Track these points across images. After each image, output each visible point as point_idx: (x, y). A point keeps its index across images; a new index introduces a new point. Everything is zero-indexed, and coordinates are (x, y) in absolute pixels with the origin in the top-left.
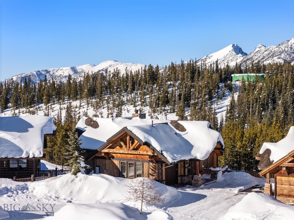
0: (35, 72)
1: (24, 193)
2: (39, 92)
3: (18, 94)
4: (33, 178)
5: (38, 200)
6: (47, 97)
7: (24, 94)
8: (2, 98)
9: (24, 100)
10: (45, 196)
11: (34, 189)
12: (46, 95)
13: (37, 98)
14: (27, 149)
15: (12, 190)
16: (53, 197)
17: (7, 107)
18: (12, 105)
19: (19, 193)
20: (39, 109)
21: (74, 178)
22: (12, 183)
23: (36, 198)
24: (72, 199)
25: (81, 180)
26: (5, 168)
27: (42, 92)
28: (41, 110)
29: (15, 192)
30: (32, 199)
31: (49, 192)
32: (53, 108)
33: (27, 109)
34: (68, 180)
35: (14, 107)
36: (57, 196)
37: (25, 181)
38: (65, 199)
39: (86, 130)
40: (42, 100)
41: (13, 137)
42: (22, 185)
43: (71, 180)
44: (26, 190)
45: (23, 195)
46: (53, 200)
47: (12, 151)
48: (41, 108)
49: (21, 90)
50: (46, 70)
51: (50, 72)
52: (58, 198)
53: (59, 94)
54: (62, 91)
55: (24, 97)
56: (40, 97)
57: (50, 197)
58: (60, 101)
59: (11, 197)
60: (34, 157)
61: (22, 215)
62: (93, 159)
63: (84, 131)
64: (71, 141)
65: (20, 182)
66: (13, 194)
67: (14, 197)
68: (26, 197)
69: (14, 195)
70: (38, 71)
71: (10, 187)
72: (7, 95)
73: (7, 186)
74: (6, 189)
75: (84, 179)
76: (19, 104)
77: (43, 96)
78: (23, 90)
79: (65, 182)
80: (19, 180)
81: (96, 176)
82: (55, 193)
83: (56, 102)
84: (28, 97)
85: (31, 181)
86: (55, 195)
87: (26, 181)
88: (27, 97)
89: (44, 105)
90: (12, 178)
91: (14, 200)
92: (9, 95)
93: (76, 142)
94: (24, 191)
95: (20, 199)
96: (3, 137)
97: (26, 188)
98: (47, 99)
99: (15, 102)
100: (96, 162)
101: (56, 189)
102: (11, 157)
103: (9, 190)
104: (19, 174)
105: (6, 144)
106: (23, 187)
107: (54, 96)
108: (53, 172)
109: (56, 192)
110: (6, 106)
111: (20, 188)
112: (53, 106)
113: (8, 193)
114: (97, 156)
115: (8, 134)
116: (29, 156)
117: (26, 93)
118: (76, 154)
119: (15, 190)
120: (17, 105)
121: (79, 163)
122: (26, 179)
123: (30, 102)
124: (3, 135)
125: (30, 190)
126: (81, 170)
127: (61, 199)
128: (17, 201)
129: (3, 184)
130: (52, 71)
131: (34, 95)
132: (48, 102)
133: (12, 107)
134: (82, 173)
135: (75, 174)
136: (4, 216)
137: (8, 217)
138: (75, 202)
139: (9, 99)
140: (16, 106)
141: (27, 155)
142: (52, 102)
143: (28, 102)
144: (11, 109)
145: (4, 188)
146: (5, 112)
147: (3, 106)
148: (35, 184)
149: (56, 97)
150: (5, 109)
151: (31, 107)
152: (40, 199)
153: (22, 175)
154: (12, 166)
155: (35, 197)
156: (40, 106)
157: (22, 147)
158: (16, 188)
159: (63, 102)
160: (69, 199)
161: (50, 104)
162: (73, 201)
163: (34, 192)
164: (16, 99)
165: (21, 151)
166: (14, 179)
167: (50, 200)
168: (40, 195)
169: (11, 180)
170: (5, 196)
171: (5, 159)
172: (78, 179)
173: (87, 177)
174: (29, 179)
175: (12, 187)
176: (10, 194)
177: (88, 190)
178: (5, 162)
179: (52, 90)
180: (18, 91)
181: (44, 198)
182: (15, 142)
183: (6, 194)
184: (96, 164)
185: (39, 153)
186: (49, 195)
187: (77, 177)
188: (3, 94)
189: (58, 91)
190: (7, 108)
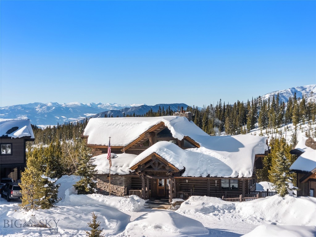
0: (290, 89)
1: (231, 212)
2: (288, 111)
3: (266, 113)
4: (241, 198)
5: (243, 221)
6: (296, 116)
7: (272, 113)
8: (249, 118)
9: (272, 120)
10: (250, 217)
11: (241, 209)
12: (295, 114)
13: (286, 117)
14: (237, 169)
15: (219, 209)
16: (258, 218)
17: (254, 126)
18: (259, 125)
19: (225, 212)
20: (288, 129)
21: (281, 200)
22: (220, 202)
23: (240, 219)
24: (277, 221)
25: (288, 202)
26: (216, 188)
27: (291, 111)
28: (290, 130)
29: (222, 211)
30: (237, 219)
31: (254, 213)
32: (303, 128)
33: (275, 129)
34: (275, 201)
35: (261, 126)
36: (262, 217)
37: (233, 201)
38: (269, 221)
39: (305, 151)
40: (291, 120)
41: (223, 157)
42: (229, 205)
43: (278, 202)
44: (232, 210)
45: (230, 214)
46: (257, 221)
47: (221, 170)
48: (290, 128)
49: (269, 109)
50: (302, 87)
51: (306, 88)
52: (263, 219)
53: (310, 113)
54: (313, 110)
55: (272, 116)
56: (289, 116)
57: (255, 218)
58: (310, 121)
59: (217, 216)
60: (243, 177)
61: (221, 233)
62: (308, 181)
63: (303, 152)
64: (279, 161)
65: (228, 202)
66: (219, 212)
67: (220, 216)
68: (231, 217)
69: (220, 214)
70: (293, 88)
71: (217, 206)
72: (254, 114)
73: (214, 204)
74: (213, 208)
75: (291, 201)
76: (267, 124)
77: (292, 115)
78: (270, 108)
79: (271, 204)
80: (227, 200)
81: (303, 199)
82: (261, 215)
83: (306, 122)
84: (276, 116)
85: (239, 201)
86: (260, 216)
87: (235, 201)
88: (274, 116)
89: (293, 125)
90: (221, 198)
91: (219, 219)
92: (257, 114)
93: (284, 162)
94: (231, 211)
95: (225, 218)
96: (214, 156)
97: (233, 208)
98: (296, 118)
99: (262, 122)
100: (310, 185)
101: (262, 210)
102: (220, 176)
103: (216, 209)
104: (228, 194)
105: (216, 163)
106: (230, 207)
107: (304, 115)
108: (263, 193)
109: (262, 213)
110: (252, 126)
111: (227, 207)
112: (303, 126)
113: (214, 212)
114: (311, 178)
115: (218, 153)
116: (238, 176)
117: (274, 112)
118: (284, 175)
119: (222, 209)
120: (265, 125)
121: (287, 184)
122: (234, 198)
123: (278, 122)
124: (213, 155)
125: (237, 210)
126: (289, 192)
127: (266, 221)
128: (222, 220)
129: (211, 203)
130: (308, 87)
131: (282, 114)
132: (298, 121)
133: (259, 127)
134: (290, 195)
135: (283, 196)
136: (203, 232)
137: (208, 234)
138: (280, 225)
139: (256, 119)
140: (263, 125)
141: (236, 175)
142: (302, 122)
143: (276, 122)
144: (258, 129)
145: (211, 206)
146: (252, 132)
147: (250, 126)
148: (243, 204)
149: (306, 117)
150: (251, 129)
151: (279, 127)
152: (245, 220)
153: (231, 194)
154: (223, 185)
155: (240, 217)
156: (289, 125)
157: (232, 167)
158: (223, 207)
159: (314, 121)
160: (274, 221)
161: (299, 124)
162: (278, 224)
163: (241, 212)
164: (263, 118)
165: (230, 170)
166: (223, 198)
167: (255, 221)
168: (245, 216)
169: (219, 200)
170: (211, 214)
171: (215, 178)
172: (285, 201)
173: (295, 199)
174: (238, 199)
175: (219, 206)
176: (216, 212)
177: (294, 213)
178: (216, 181)
179: (302, 109)
180: (265, 110)
181: (248, 218)
182: (225, 161)
183: (212, 212)
184: (310, 187)
185: (248, 173)
186: (254, 216)
187: (284, 199)
188: (250, 113)
189: (308, 110)
190: (254, 128)
